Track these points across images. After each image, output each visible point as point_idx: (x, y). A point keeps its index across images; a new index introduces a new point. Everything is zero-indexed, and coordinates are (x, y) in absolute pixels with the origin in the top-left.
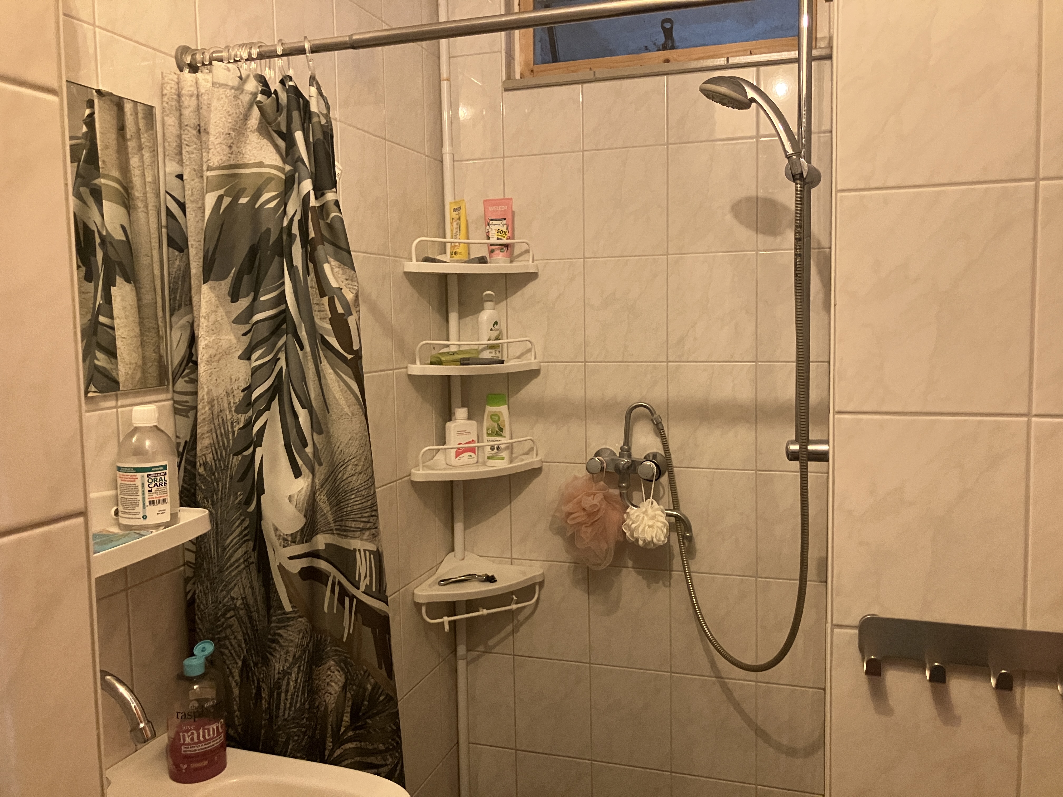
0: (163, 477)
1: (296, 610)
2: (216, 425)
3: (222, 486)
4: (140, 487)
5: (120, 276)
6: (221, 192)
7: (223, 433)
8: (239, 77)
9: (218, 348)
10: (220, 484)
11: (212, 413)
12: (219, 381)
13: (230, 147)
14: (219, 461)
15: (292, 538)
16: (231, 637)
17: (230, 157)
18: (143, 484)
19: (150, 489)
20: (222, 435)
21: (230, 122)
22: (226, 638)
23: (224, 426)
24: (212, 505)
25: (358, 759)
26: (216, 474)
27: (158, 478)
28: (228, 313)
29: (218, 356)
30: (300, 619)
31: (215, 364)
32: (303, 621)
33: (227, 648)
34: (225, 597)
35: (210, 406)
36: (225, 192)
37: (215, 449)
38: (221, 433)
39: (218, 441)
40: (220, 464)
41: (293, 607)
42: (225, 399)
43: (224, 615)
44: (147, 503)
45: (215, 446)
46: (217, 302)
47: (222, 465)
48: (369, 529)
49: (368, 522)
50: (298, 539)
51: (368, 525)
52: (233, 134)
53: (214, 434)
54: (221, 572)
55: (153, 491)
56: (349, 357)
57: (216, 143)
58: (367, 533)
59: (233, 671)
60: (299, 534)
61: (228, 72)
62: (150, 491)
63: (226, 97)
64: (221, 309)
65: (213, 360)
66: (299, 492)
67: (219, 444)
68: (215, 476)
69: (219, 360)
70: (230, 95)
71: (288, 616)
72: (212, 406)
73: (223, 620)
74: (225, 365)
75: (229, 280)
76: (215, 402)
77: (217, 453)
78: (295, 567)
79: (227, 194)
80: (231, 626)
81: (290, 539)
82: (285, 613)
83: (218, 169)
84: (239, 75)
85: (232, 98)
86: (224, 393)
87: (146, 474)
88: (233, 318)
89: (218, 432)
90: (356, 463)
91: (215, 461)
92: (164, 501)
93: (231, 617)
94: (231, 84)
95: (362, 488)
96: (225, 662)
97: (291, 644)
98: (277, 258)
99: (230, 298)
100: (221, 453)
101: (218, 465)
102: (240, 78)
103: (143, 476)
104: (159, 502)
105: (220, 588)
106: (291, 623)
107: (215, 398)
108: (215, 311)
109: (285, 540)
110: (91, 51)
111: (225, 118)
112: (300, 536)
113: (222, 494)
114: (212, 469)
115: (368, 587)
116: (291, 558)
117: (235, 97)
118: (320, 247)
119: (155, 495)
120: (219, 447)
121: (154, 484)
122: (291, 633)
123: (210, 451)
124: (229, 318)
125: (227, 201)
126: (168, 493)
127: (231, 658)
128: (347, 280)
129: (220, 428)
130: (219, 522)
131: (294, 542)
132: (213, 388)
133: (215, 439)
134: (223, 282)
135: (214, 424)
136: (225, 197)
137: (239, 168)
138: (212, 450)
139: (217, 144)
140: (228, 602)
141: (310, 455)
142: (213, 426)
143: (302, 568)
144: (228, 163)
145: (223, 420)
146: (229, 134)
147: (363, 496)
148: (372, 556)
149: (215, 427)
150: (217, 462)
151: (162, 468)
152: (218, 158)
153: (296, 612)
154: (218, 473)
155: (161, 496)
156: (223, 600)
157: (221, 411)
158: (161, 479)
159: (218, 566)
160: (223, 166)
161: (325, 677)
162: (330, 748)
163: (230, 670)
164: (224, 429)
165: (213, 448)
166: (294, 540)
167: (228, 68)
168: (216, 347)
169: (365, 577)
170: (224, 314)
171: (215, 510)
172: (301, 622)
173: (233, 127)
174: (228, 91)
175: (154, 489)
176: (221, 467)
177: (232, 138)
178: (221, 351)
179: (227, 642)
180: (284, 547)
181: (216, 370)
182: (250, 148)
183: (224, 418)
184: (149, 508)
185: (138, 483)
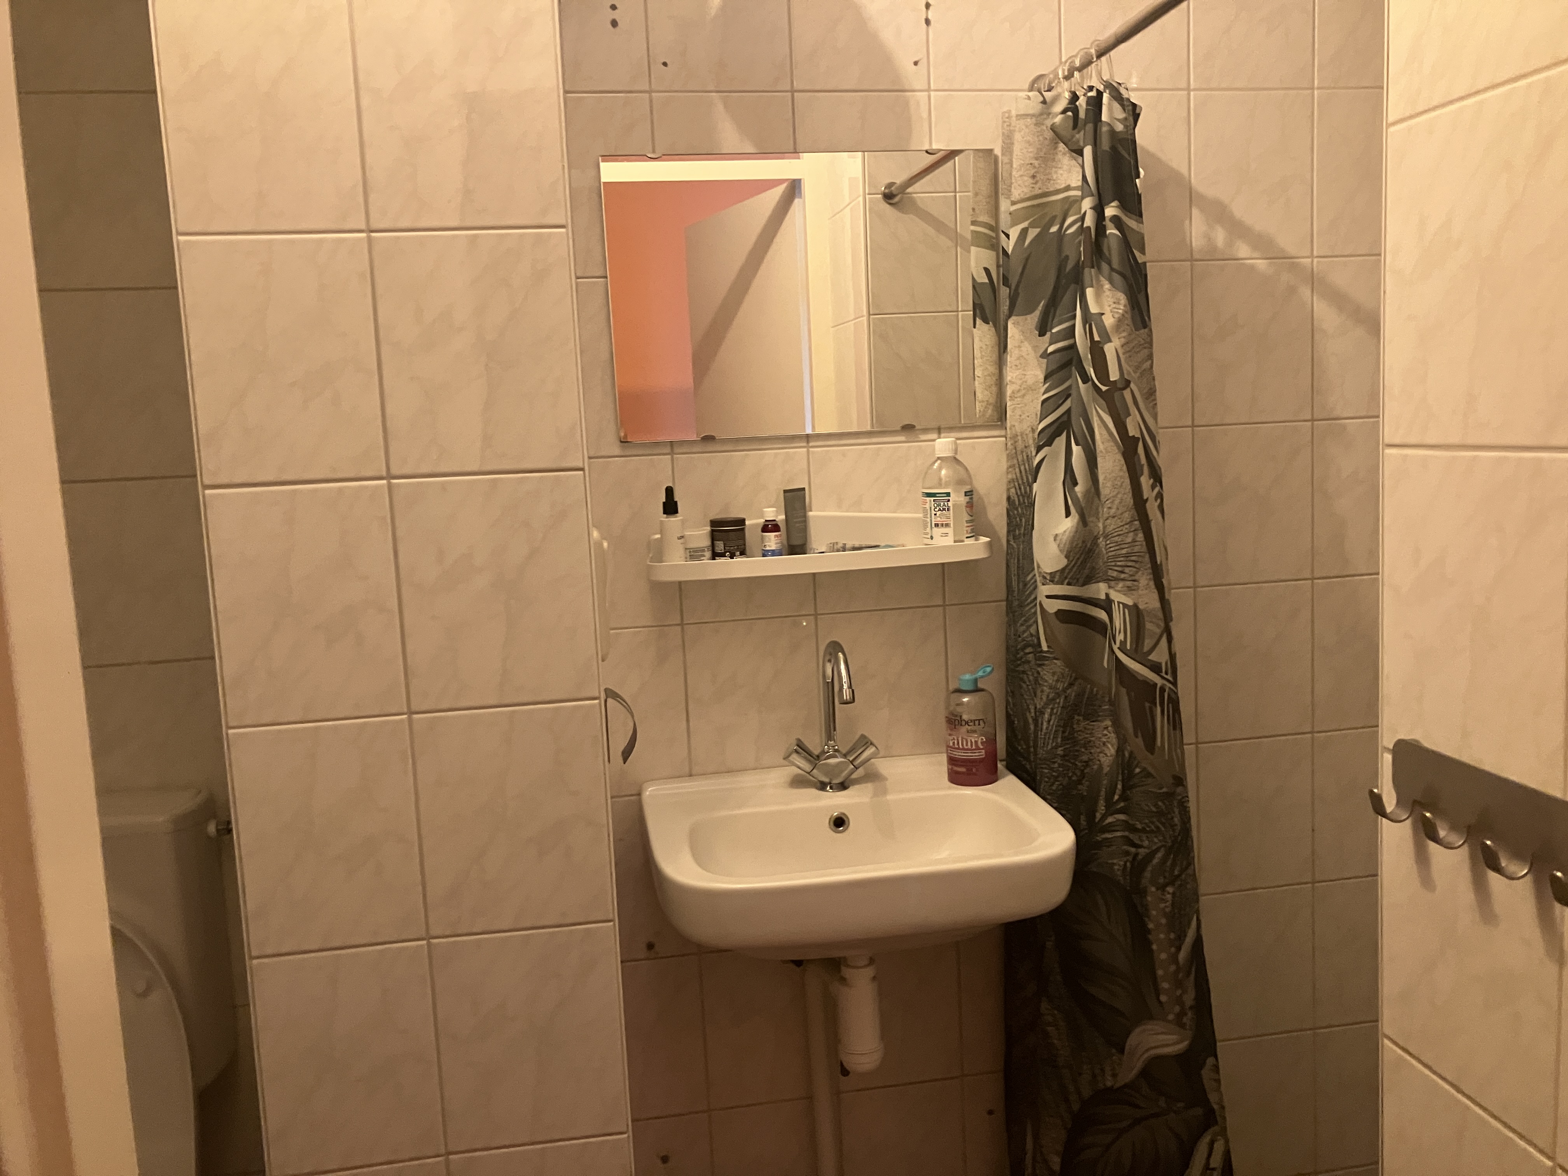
0: (946, 503)
1: (1051, 650)
2: (1019, 460)
3: (1025, 523)
4: (929, 510)
5: (979, 318)
6: (1025, 224)
7: (1028, 470)
8: (1041, 102)
9: (1022, 383)
10: (1023, 520)
11: (1015, 448)
12: (1023, 417)
13: (1034, 177)
14: (1023, 497)
15: (1051, 577)
16: (1029, 673)
17: (1033, 188)
18: (931, 508)
19: (935, 513)
20: (1026, 471)
21: (1031, 152)
22: (1024, 672)
23: (1029, 461)
24: (1014, 539)
25: (1127, 833)
26: (1020, 509)
27: (942, 503)
28: (1035, 348)
29: (1023, 392)
30: (1055, 661)
31: (1019, 399)
32: (1059, 664)
33: (1025, 682)
34: (1024, 632)
35: (1012, 442)
36: (1030, 224)
37: (1019, 484)
38: (1025, 469)
39: (1022, 476)
40: (1024, 500)
41: (1048, 647)
42: (1031, 435)
43: (1023, 649)
44: (933, 526)
45: (1018, 482)
46: (1022, 337)
47: (1026, 501)
48: (1123, 580)
49: (1122, 572)
50: (1056, 580)
51: (1123, 576)
52: (1036, 163)
53: (1017, 470)
54: (1021, 606)
55: (938, 515)
56: (1104, 388)
57: (1016, 176)
58: (1121, 584)
59: (1030, 707)
60: (1058, 574)
61: (1028, 101)
62: (935, 515)
63: (1027, 127)
64: (1026, 344)
65: (1016, 396)
66: (1065, 532)
67: (1022, 479)
68: (1018, 511)
69: (1024, 395)
70: (1031, 124)
71: (1044, 655)
72: (1016, 442)
73: (1022, 653)
74: (1031, 400)
75: (1037, 313)
76: (1019, 438)
77: (1020, 489)
78: (1053, 606)
79: (1032, 226)
80: (1029, 662)
81: (1048, 577)
82: (1042, 651)
83: (1020, 203)
84: (1041, 99)
85: (1032, 126)
86: (1030, 429)
87: (932, 499)
88: (1040, 354)
89: (1022, 468)
90: (1109, 506)
91: (1018, 497)
92: (947, 525)
93: (1030, 653)
94: (1031, 112)
95: (1116, 534)
96: (1022, 695)
97: (1046, 684)
98: (1073, 286)
99: (1037, 333)
100: (1025, 489)
101: (1021, 500)
102: (1044, 102)
103: (930, 501)
104: (942, 525)
105: (1020, 622)
106: (1046, 662)
107: (1019, 434)
108: (1019, 347)
109: (1044, 578)
110: (925, 115)
111: (1026, 148)
112: (1060, 576)
113: (1025, 530)
114: (1015, 503)
115: (1123, 643)
116: (1048, 597)
117: (1036, 125)
118: (1087, 270)
119: (939, 519)
120: (1023, 483)
121: (938, 508)
122: (1046, 673)
123: (1012, 485)
124: (1035, 351)
125: (1032, 233)
126: (952, 518)
127: (1028, 693)
128: (1114, 303)
129: (1024, 464)
130: (1021, 558)
131: (1052, 581)
132: (1016, 424)
133: (1018, 475)
134: (1029, 317)
135: (1018, 460)
136: (1030, 229)
137: (1049, 196)
138: (1015, 484)
139: (1018, 177)
140: (1027, 637)
141: (1079, 495)
142: (1015, 461)
143: (1059, 610)
144: (1033, 193)
145: (1028, 456)
146: (1031, 164)
147: (1117, 542)
148: (1126, 611)
149: (1018, 462)
150: (1021, 498)
151: (945, 495)
152: (1019, 192)
153: (1051, 653)
154: (1022, 509)
155: (944, 520)
156: (1023, 634)
157: (1026, 447)
158: (944, 505)
159: (1018, 600)
160: (1026, 198)
161: (1100, 735)
162: (1103, 812)
163: (1028, 706)
164: (1029, 465)
165: (1016, 484)
166: (1052, 579)
167: (1029, 96)
168: (1019, 382)
169: (1120, 632)
170: (1030, 349)
171: (1017, 545)
172: (1056, 664)
173: (1036, 156)
174: (1029, 120)
175: (938, 513)
176: (1025, 503)
177: (1035, 167)
178: (1025, 386)
179: (1025, 677)
180: (1043, 584)
181: (1019, 406)
182: (1062, 172)
183: (1029, 453)
184: (935, 529)
185: (927, 506)
